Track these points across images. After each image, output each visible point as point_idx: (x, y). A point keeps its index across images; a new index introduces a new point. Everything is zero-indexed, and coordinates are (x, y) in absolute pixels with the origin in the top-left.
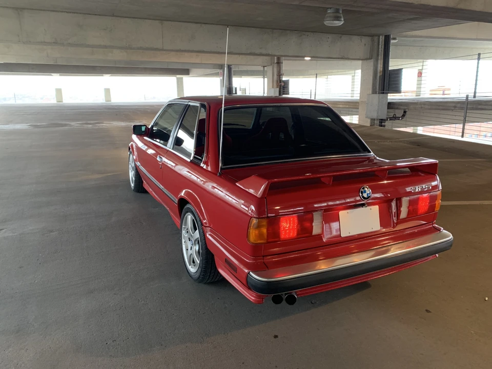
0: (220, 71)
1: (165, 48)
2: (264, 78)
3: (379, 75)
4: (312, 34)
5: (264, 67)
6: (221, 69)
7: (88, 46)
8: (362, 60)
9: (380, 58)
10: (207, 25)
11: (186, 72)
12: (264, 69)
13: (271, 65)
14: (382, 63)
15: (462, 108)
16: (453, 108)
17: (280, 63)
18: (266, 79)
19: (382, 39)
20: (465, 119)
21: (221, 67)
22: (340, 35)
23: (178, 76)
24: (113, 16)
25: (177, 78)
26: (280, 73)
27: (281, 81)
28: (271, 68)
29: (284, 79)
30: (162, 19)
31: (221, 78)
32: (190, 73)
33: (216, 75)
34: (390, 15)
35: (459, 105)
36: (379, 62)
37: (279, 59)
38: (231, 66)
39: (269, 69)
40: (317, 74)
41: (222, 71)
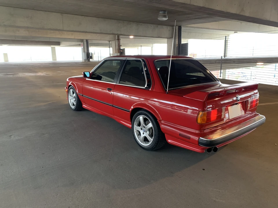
1: (64, 29)
3: (176, 46)
4: (143, 24)
5: (109, 41)
6: (82, 42)
8: (167, 38)
9: (176, 37)
11: (58, 44)
12: (109, 43)
13: (114, 40)
14: (178, 40)
15: (219, 63)
16: (215, 63)
17: (119, 39)
18: (111, 48)
19: (177, 28)
20: (221, 68)
22: (157, 25)
25: (52, 47)
26: (119, 45)
27: (120, 49)
29: (122, 48)
30: (63, 12)
31: (82, 47)
33: (79, 45)
34: (188, 16)
35: (217, 61)
36: (176, 39)
37: (118, 37)
38: (88, 40)
39: (113, 43)
40: (141, 46)
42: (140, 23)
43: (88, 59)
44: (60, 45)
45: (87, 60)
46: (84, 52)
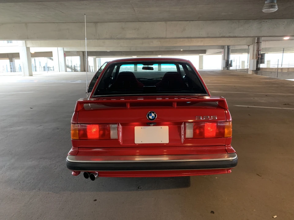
0: (222, 50)
1: (167, 37)
2: (248, 54)
7: (127, 39)
10: (193, 21)
12: (248, 47)
13: (253, 44)
17: (259, 43)
18: (249, 55)
21: (223, 47)
23: (200, 55)
24: (139, 21)
26: (259, 49)
27: (259, 54)
28: (253, 46)
29: (261, 52)
31: (223, 55)
32: (206, 53)
33: (220, 53)
37: (258, 39)
38: (230, 46)
39: (251, 48)
41: (223, 50)
42: (264, 20)
43: (228, 67)
44: (205, 53)
45: (226, 68)
46: (224, 59)
